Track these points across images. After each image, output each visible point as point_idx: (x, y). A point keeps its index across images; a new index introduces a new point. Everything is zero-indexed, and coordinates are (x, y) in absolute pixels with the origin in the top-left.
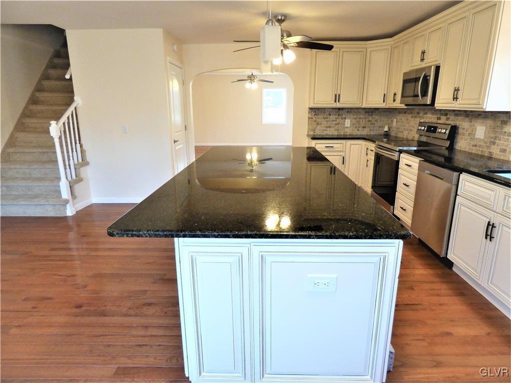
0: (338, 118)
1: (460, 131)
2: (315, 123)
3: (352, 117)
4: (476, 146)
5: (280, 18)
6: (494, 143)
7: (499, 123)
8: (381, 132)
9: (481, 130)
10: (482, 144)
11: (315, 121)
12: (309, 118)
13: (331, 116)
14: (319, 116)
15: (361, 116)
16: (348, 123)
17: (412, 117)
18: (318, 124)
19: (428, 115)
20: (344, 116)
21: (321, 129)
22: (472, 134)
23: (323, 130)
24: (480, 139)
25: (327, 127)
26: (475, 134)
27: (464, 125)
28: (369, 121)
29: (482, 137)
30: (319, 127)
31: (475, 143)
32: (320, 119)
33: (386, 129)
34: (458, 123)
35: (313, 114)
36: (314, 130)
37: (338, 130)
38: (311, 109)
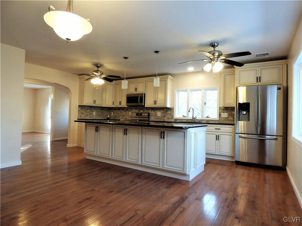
0: (91, 111)
1: (150, 114)
2: (81, 113)
3: (96, 111)
4: (158, 118)
5: (99, 66)
6: (165, 117)
7: (165, 111)
8: (106, 118)
9: (159, 114)
10: (160, 117)
11: (81, 112)
12: (78, 111)
13: (88, 110)
14: (83, 110)
15: (99, 111)
16: (94, 113)
17: (124, 111)
18: (82, 114)
19: (133, 110)
20: (93, 110)
21: (84, 116)
22: (156, 115)
23: (85, 117)
24: (159, 116)
25: (86, 115)
26: (157, 115)
27: (152, 112)
28: (102, 113)
29: (160, 116)
30: (83, 115)
31: (158, 117)
32: (83, 111)
33: (108, 117)
34: (149, 112)
35: (80, 108)
36: (81, 117)
37: (91, 117)
38: (79, 106)
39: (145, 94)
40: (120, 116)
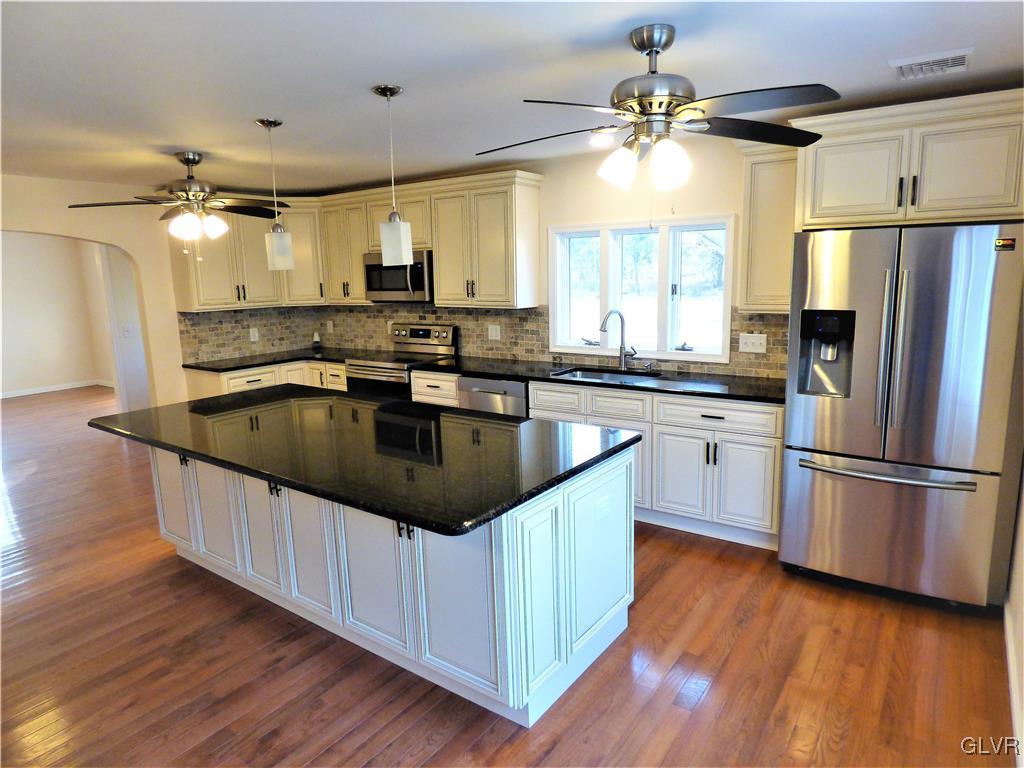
0: (236, 328)
1: (463, 332)
2: (197, 341)
3: (258, 323)
4: (492, 349)
5: (191, 157)
6: (516, 344)
7: (517, 321)
8: (307, 344)
9: (494, 331)
10: (500, 346)
11: (195, 337)
12: (182, 332)
13: (224, 326)
14: (201, 327)
15: (274, 321)
16: (254, 334)
17: (369, 317)
18: (201, 342)
19: (400, 314)
20: (245, 323)
21: (210, 351)
22: (483, 336)
23: (213, 352)
24: (496, 341)
25: (218, 346)
26: (487, 336)
27: (468, 325)
28: (287, 328)
29: (498, 338)
30: (204, 346)
31: (490, 346)
32: (203, 331)
33: (317, 338)
34: (457, 323)
35: (189, 323)
36: (196, 354)
37: (240, 349)
38: (183, 314)
39: (430, 254)
40: (357, 337)
